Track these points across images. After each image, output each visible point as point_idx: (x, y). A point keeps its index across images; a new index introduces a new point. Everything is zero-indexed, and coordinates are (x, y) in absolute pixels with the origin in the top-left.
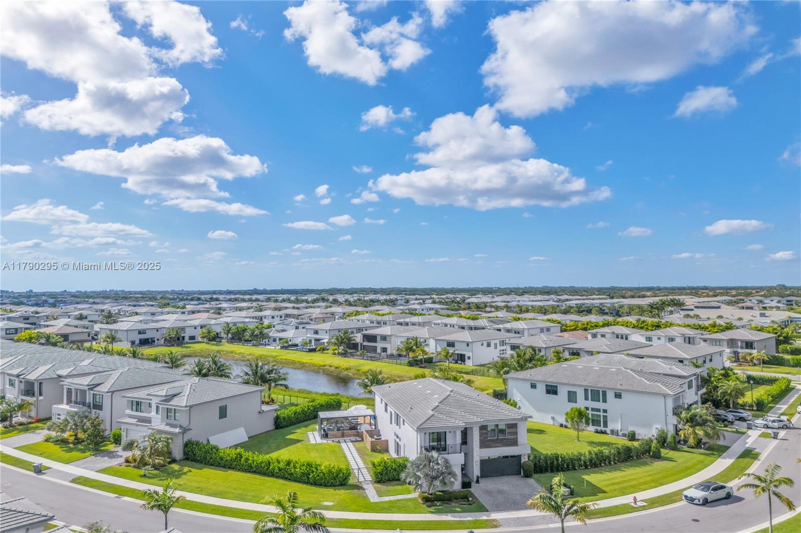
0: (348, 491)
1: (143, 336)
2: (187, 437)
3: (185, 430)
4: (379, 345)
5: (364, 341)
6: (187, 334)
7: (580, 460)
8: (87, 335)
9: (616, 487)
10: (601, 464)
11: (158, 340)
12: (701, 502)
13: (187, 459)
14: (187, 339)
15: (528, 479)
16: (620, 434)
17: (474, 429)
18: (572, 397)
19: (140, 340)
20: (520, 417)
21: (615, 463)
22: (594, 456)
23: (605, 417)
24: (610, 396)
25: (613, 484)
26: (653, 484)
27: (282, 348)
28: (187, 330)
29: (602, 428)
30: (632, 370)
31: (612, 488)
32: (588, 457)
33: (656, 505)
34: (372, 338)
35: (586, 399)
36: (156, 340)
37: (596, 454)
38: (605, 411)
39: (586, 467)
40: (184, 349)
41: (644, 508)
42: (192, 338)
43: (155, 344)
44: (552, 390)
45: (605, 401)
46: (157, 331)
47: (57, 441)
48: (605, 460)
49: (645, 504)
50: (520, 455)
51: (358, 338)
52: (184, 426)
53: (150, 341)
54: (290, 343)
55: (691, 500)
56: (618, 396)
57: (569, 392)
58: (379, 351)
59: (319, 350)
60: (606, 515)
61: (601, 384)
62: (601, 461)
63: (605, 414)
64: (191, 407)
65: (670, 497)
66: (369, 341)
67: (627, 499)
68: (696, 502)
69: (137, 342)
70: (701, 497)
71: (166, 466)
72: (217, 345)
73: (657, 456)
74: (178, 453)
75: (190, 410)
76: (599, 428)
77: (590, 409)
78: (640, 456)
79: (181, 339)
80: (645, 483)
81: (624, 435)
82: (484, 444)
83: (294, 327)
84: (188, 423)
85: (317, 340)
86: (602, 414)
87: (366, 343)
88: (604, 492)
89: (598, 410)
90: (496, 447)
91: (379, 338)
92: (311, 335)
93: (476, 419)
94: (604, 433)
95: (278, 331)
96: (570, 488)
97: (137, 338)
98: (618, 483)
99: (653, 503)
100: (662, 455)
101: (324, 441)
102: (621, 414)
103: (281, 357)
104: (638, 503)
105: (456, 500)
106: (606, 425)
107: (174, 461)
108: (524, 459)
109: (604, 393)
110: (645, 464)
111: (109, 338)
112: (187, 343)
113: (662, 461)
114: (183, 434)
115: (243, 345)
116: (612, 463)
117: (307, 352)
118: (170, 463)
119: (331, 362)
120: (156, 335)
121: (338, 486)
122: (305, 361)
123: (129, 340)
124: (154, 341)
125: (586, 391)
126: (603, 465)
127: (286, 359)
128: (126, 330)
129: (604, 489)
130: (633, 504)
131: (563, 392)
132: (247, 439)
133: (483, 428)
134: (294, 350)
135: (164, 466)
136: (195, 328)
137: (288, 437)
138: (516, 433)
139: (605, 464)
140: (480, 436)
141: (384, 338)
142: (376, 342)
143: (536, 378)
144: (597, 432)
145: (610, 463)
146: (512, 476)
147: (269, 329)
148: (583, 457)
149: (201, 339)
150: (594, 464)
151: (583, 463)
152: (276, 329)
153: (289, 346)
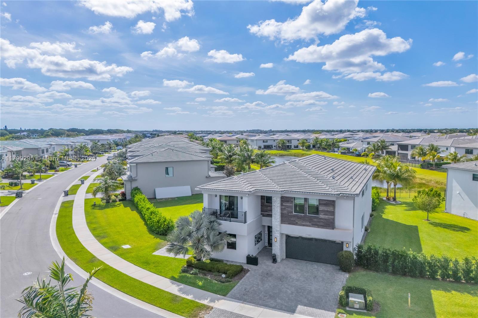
0: (160, 241)
1: (266, 144)
2: (134, 185)
3: (131, 180)
4: (410, 153)
5: (399, 150)
6: (294, 143)
8: (236, 141)
11: (275, 147)
14: (293, 147)
17: (274, 199)
19: (264, 145)
22: (474, 267)
27: (342, 153)
28: (293, 141)
34: (404, 147)
36: (273, 146)
40: (288, 152)
42: (296, 147)
43: (273, 149)
46: (274, 141)
50: (342, 242)
51: (394, 148)
52: (133, 177)
54: (351, 151)
58: (409, 157)
59: (364, 156)
64: (137, 164)
66: (402, 150)
69: (263, 147)
71: (116, 201)
72: (308, 151)
74: (128, 194)
79: (290, 147)
82: (285, 219)
83: (360, 141)
87: (400, 152)
90: (304, 225)
91: (410, 147)
92: (365, 146)
96: (366, 300)
97: (262, 145)
107: (123, 200)
108: (348, 248)
112: (293, 149)
114: (131, 182)
115: (322, 151)
117: (355, 156)
118: (120, 200)
120: (274, 144)
123: (258, 145)
124: (272, 147)
128: (256, 140)
133: (287, 200)
134: (350, 155)
136: (298, 141)
138: (333, 213)
140: (282, 209)
141: (413, 147)
142: (407, 150)
146: (329, 265)
147: (343, 142)
148: (451, 265)
149: (301, 148)
150: (473, 279)
151: (451, 273)
152: (348, 142)
153: (347, 152)
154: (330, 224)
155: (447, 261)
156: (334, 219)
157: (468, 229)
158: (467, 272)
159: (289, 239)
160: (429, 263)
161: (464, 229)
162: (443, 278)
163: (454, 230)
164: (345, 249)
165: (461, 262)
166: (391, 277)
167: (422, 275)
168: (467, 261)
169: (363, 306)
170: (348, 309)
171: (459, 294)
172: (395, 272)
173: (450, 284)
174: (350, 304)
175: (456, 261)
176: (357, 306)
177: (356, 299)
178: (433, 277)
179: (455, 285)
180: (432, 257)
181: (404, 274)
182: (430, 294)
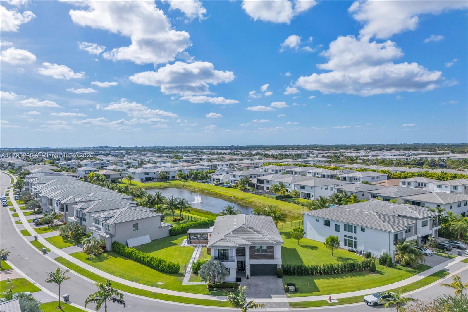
0: (176, 277)
1: (147, 176)
2: (113, 240)
3: (112, 236)
4: (266, 185)
5: (257, 183)
6: (171, 175)
7: (316, 269)
8: (119, 175)
9: (329, 288)
10: (331, 273)
11: (155, 178)
12: (372, 304)
13: (113, 251)
14: (171, 178)
15: (279, 279)
16: (362, 252)
17: (246, 248)
18: (337, 228)
19: (146, 178)
20: (275, 242)
21: (342, 273)
23: (355, 242)
24: (358, 229)
25: (329, 286)
26: (353, 289)
27: (216, 185)
28: (170, 173)
29: (353, 249)
31: (325, 289)
32: (322, 268)
33: (343, 303)
34: (261, 181)
35: (345, 230)
36: (154, 178)
38: (355, 238)
39: (321, 274)
41: (334, 304)
42: (174, 177)
43: (154, 180)
44: (327, 223)
45: (355, 232)
46: (155, 173)
47: (64, 236)
48: (335, 271)
49: (337, 301)
51: (254, 181)
52: (112, 234)
53: (151, 178)
54: (221, 182)
55: (367, 302)
56: (363, 230)
57: (336, 225)
58: (265, 189)
59: (233, 187)
60: (306, 306)
61: (353, 223)
62: (332, 271)
63: (355, 240)
64: (115, 224)
65: (357, 299)
66: (260, 183)
67: (326, 298)
68: (369, 304)
69: (144, 179)
70: (373, 302)
71: (101, 254)
72: (185, 182)
73: (373, 270)
74: (109, 248)
75: (115, 226)
76: (351, 249)
77: (347, 237)
78: (362, 269)
79: (168, 178)
80: (350, 288)
81: (363, 254)
82: (251, 257)
83: (226, 173)
84: (114, 233)
85: (235, 181)
86: (353, 240)
87: (258, 184)
88: (319, 291)
89: (352, 237)
90: (260, 259)
91: (265, 181)
92: (232, 178)
93: (247, 243)
94: (354, 252)
95: (217, 175)
96: (295, 287)
97: (144, 177)
98: (333, 286)
99: (342, 301)
100: (377, 269)
101: (188, 245)
102: (364, 241)
103: (212, 191)
104: (332, 301)
105: (227, 288)
106: (355, 247)
107: (106, 252)
108: (279, 267)
109: (355, 227)
110: (363, 275)
111: (129, 177)
112: (171, 180)
113: (376, 273)
114: (111, 238)
115: (197, 182)
116: (340, 272)
117: (227, 187)
118: (104, 253)
119: (235, 195)
120: (154, 176)
121: (173, 273)
122: (222, 193)
123: (140, 178)
124: (153, 179)
125: (345, 225)
126: (333, 273)
127: (214, 192)
128: (139, 173)
129: (320, 289)
130: (329, 302)
131: (333, 225)
132: (151, 242)
133: (252, 248)
134: (221, 186)
136: (175, 172)
137: (172, 242)
138: (273, 252)
140: (250, 252)
141: (268, 182)
142: (263, 183)
143: (318, 216)
144: (350, 251)
145: (338, 272)
146: (271, 276)
147: (213, 174)
148: (319, 268)
149: (178, 178)
150: (326, 273)
151: (318, 271)
152: (217, 173)
153: (219, 183)
154: (272, 257)
155: (317, 267)
156: (273, 255)
157: (317, 248)
158: (324, 270)
159: (252, 266)
160: (311, 269)
161: (315, 248)
162: (316, 274)
163: (311, 249)
164: (278, 267)
165: (322, 266)
166: (297, 277)
167: (308, 274)
168: (324, 265)
169: (295, 290)
170: (289, 292)
171: (323, 279)
172: (298, 275)
173: (319, 276)
174: (290, 290)
175: (320, 266)
176: (292, 290)
177: (292, 288)
178: (312, 274)
179: (321, 276)
180: (311, 266)
181: (302, 275)
182: (314, 281)
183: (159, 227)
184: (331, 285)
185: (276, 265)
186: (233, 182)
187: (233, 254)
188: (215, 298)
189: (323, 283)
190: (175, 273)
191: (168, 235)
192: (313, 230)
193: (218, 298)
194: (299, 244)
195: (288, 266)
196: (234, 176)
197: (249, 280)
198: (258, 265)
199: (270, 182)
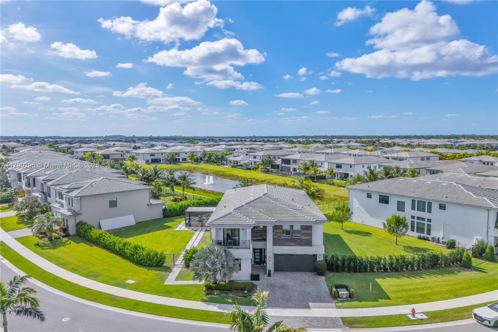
0: (157, 272)
1: (153, 158)
2: (78, 219)
3: (75, 214)
4: (292, 166)
5: (282, 163)
6: (182, 156)
7: (379, 263)
8: (120, 155)
9: (405, 294)
10: (402, 269)
11: (163, 160)
12: (492, 324)
13: (78, 235)
14: (181, 160)
15: (320, 277)
16: (441, 240)
17: (268, 228)
18: (401, 206)
20: (315, 220)
21: (418, 269)
22: (395, 261)
23: (429, 226)
24: (435, 207)
25: (403, 290)
26: (447, 296)
27: (232, 167)
28: (181, 154)
29: (425, 235)
30: (463, 185)
31: (399, 294)
32: (388, 261)
33: (437, 320)
34: (287, 162)
35: (413, 208)
36: (161, 160)
37: (397, 260)
38: (429, 220)
39: (385, 270)
40: (176, 166)
41: (421, 322)
42: (184, 160)
43: (161, 162)
44: (384, 200)
45: (430, 211)
46: (162, 154)
48: (408, 266)
49: (425, 317)
50: (316, 255)
51: (278, 162)
52: (77, 210)
53: (158, 160)
54: (239, 164)
55: (481, 320)
56: (442, 207)
57: (398, 202)
58: (292, 170)
59: (253, 169)
60: (372, 325)
61: (427, 197)
62: (403, 266)
63: (429, 223)
64: (81, 197)
65: (458, 313)
66: (285, 164)
67: (405, 310)
68: (486, 323)
69: (150, 161)
70: (493, 319)
71: (60, 238)
72: (197, 164)
73: (467, 266)
74: (72, 230)
76: (422, 235)
77: (416, 218)
78: (449, 265)
79: (178, 160)
80: (439, 293)
81: (444, 243)
82: (276, 242)
83: (245, 154)
84: (80, 210)
85: (255, 162)
86: (426, 222)
87: (283, 165)
88: (388, 298)
89: (423, 219)
90: (290, 246)
91: (292, 161)
92: (252, 159)
93: (270, 219)
94: (427, 239)
95: (235, 156)
96: (349, 291)
97: (150, 158)
98: (410, 290)
99: (434, 317)
100: (474, 264)
101: (186, 229)
102: (444, 224)
103: (227, 172)
104: (416, 315)
105: (235, 291)
106: (429, 232)
107: (67, 235)
108: (320, 258)
109: (430, 204)
110: (452, 273)
111: (131, 158)
112: (181, 162)
113: (472, 270)
114: (75, 216)
115: (211, 164)
116: (416, 268)
117: (245, 169)
118: (64, 237)
119: (255, 176)
120: (162, 157)
121: (154, 266)
122: (240, 175)
123: (145, 159)
124: (160, 161)
125: (413, 201)
126: (404, 269)
127: (230, 174)
128: (143, 154)
129: (390, 295)
130: (410, 316)
131: (393, 201)
132: (135, 224)
133: (276, 228)
134: (239, 168)
135: (59, 238)
136: (186, 154)
137: (164, 224)
138: (311, 235)
139: (407, 269)
140: (274, 235)
141: (295, 161)
142: (289, 164)
143: (371, 190)
144: (420, 238)
145: (413, 269)
146: (307, 272)
147: (230, 156)
148: (382, 261)
149: (189, 161)
150: (394, 268)
151: (382, 266)
152: (234, 155)
153: (236, 165)
154: (309, 243)
155: (380, 259)
156: (311, 239)
157: (370, 234)
158: (391, 264)
159: (277, 257)
160: (370, 262)
161: (368, 234)
162: (378, 271)
163: (362, 235)
164: (318, 259)
165: (388, 258)
166: (349, 274)
167: (366, 271)
168: (391, 257)
169: (348, 295)
170: (339, 299)
171: (391, 279)
172: (349, 271)
173: (383, 274)
174: (340, 296)
175: (385, 258)
176: (345, 296)
177: (343, 293)
178: (372, 270)
179: (386, 274)
180: (371, 257)
181: (355, 271)
182: (376, 282)
183: (148, 205)
184: (407, 287)
185: (315, 256)
186: (253, 164)
187: (246, 236)
188: (213, 308)
189: (393, 286)
190: (157, 266)
191: (162, 216)
192: (363, 210)
193: (219, 308)
194: (343, 229)
195: (333, 257)
196: (255, 157)
197: (272, 278)
198: (287, 255)
199: (297, 162)
